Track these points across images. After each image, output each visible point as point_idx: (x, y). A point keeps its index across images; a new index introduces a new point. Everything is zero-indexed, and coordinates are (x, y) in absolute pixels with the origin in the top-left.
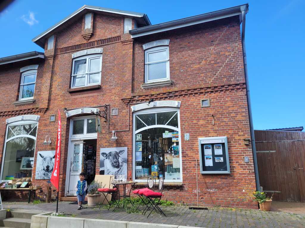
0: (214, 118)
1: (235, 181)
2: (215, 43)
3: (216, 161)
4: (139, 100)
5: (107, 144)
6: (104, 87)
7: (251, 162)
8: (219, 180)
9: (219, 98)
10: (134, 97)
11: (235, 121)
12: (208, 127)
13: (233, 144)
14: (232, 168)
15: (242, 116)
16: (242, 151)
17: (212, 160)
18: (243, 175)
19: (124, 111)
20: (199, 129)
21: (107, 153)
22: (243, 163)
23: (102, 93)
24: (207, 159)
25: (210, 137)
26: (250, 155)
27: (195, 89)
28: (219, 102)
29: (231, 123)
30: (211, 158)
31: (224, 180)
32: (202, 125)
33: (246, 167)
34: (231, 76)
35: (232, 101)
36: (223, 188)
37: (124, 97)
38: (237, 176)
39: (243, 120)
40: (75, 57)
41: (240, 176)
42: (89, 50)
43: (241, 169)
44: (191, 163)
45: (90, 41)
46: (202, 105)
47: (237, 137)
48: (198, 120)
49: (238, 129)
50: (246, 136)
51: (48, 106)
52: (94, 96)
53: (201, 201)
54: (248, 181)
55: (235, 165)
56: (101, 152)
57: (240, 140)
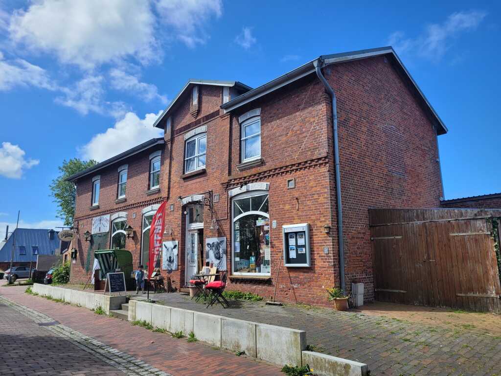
0: (298, 201)
1: (316, 275)
2: (301, 107)
3: (299, 252)
4: (235, 184)
5: (211, 234)
6: (208, 171)
7: (330, 254)
8: (302, 274)
9: (303, 176)
10: (231, 180)
11: (318, 204)
12: (292, 212)
13: (315, 232)
14: (313, 260)
15: (324, 198)
16: (323, 240)
17: (295, 251)
18: (323, 269)
19: (223, 197)
20: (285, 215)
21: (211, 243)
22: (323, 255)
23: (206, 178)
24: (291, 250)
25: (294, 224)
26: (329, 245)
27: (281, 168)
28: (303, 181)
29: (313, 207)
30: (294, 249)
31: (306, 274)
32: (288, 210)
33: (326, 259)
34: (315, 149)
35: (315, 180)
36: (305, 283)
37: (222, 182)
38: (317, 270)
39: (325, 203)
40: (187, 138)
41: (320, 270)
42: (196, 129)
43: (321, 262)
44: (277, 254)
45: (198, 118)
46: (288, 186)
47: (319, 224)
48: (284, 204)
49: (320, 214)
50: (328, 222)
51: (169, 194)
52: (200, 181)
53: (286, 297)
54: (327, 276)
55: (316, 257)
56: (206, 243)
57: (321, 227)
